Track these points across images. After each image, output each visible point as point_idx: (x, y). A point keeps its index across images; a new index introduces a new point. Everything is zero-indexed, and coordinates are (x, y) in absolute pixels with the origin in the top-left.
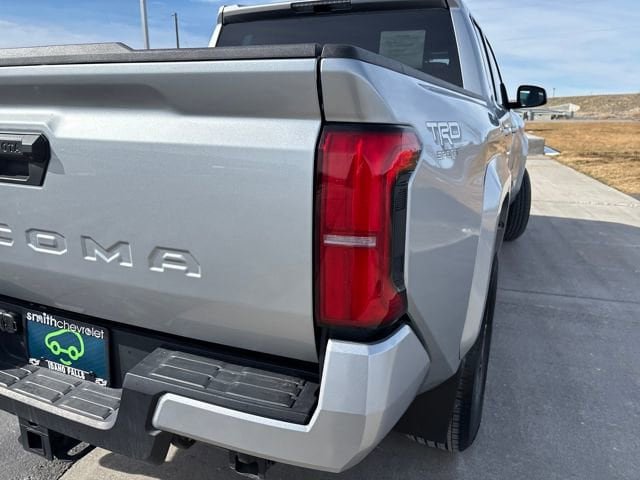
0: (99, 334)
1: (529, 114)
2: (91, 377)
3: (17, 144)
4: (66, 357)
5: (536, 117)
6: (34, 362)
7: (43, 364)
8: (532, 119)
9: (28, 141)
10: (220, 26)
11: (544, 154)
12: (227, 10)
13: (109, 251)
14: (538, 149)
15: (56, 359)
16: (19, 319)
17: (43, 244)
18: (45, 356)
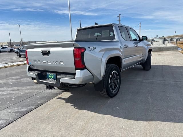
0: (55, 74)
1: (178, 39)
2: (54, 80)
3: (47, 52)
4: (51, 78)
5: (180, 39)
6: (48, 79)
7: (49, 79)
8: (179, 40)
9: (48, 51)
10: (77, 31)
11: (178, 50)
12: (78, 28)
13: (56, 63)
14: (176, 49)
15: (50, 78)
16: (46, 74)
17: (49, 63)
18: (49, 78)
